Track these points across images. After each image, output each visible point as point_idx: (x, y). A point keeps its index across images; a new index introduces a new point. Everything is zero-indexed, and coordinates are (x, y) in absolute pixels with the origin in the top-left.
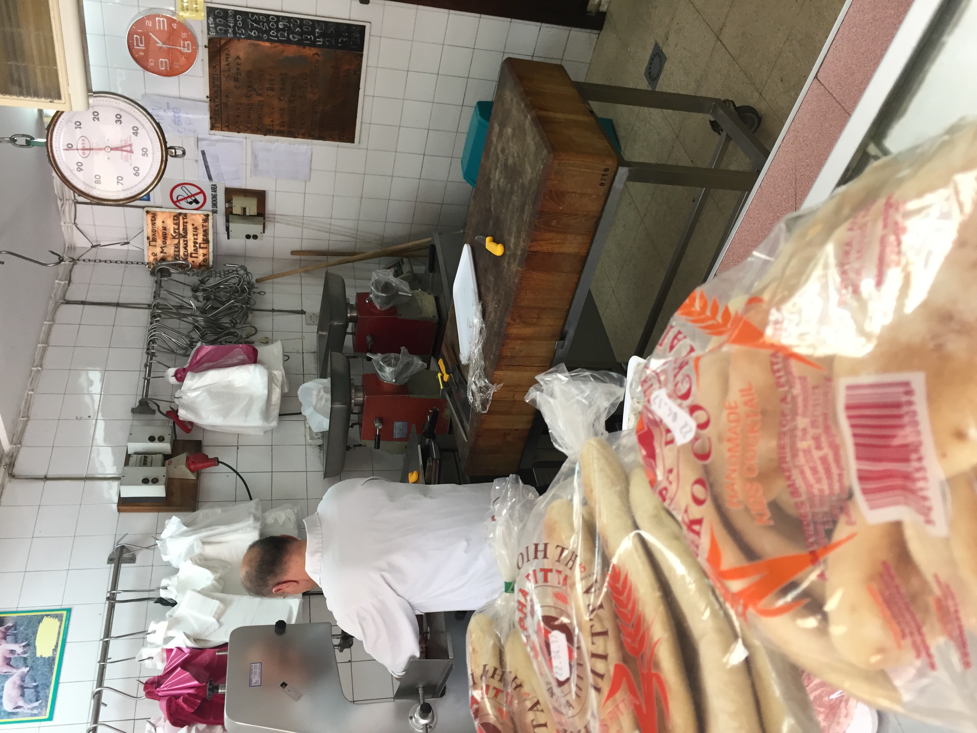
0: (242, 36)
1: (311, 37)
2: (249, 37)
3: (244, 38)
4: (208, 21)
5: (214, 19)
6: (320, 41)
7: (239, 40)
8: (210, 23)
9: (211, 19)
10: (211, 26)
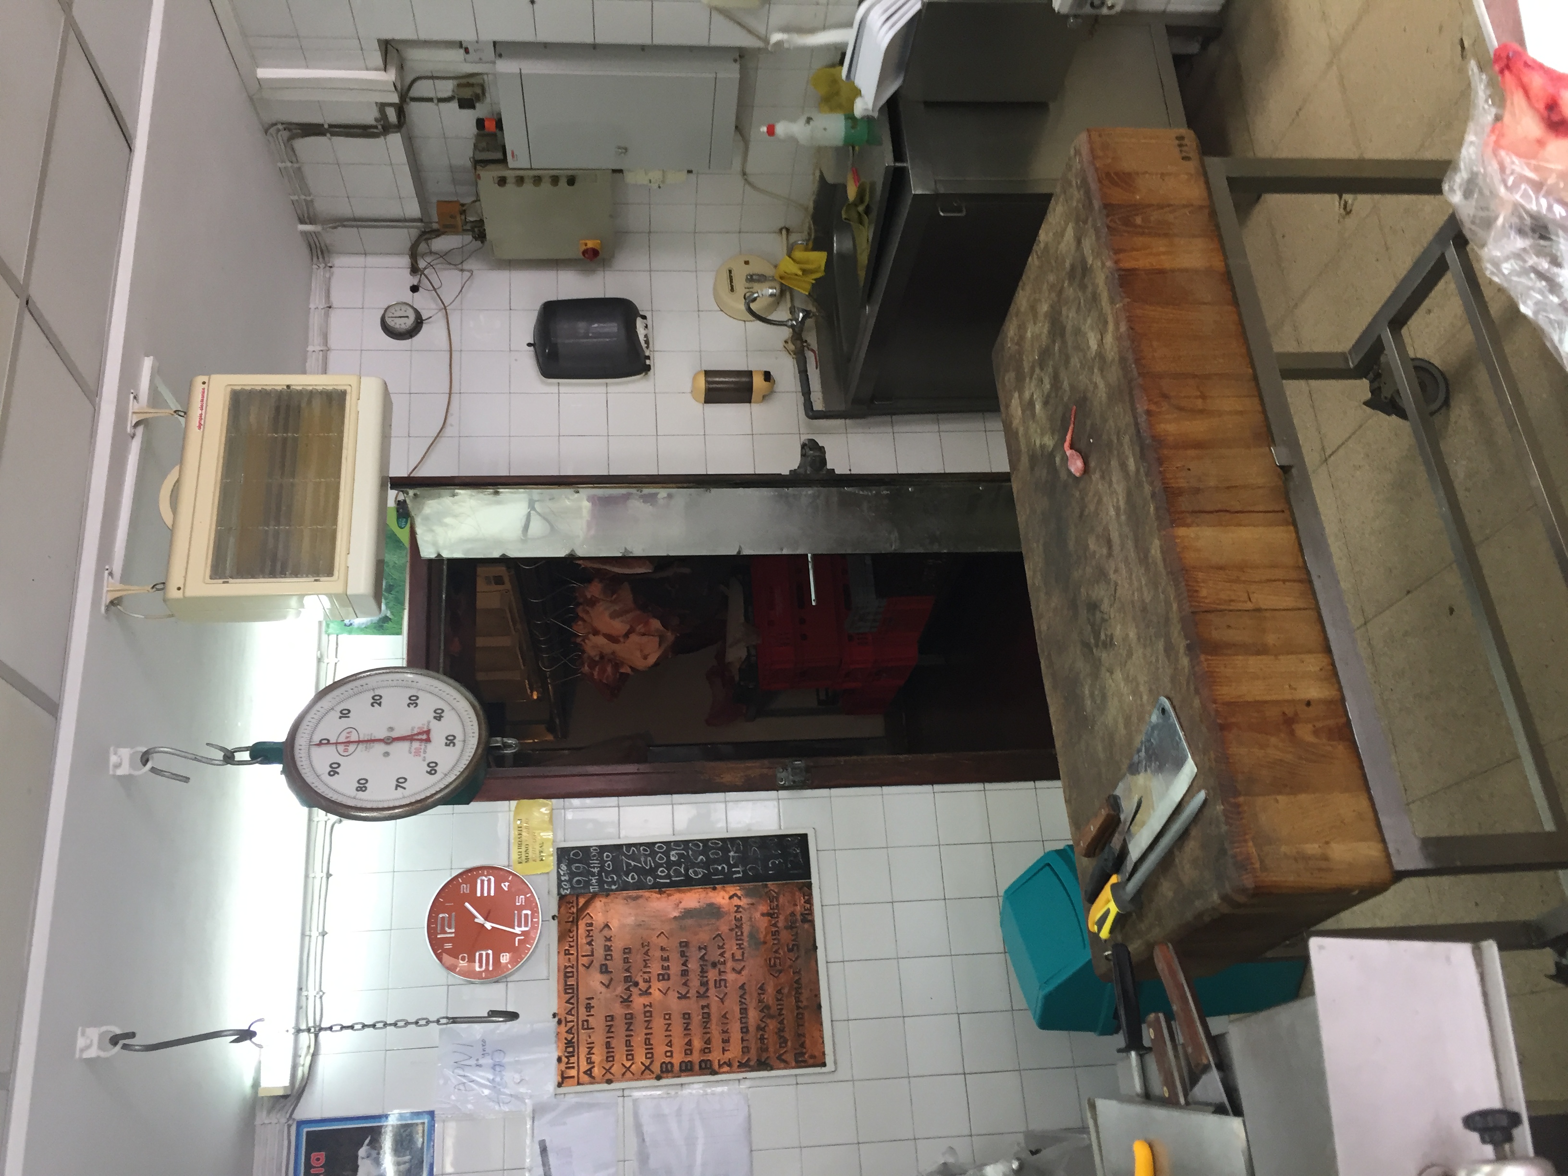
0: (614, 887)
1: (723, 868)
2: (625, 887)
3: (616, 890)
4: (558, 872)
5: (569, 866)
6: (738, 872)
7: (607, 895)
8: (562, 873)
9: (564, 867)
10: (563, 878)
